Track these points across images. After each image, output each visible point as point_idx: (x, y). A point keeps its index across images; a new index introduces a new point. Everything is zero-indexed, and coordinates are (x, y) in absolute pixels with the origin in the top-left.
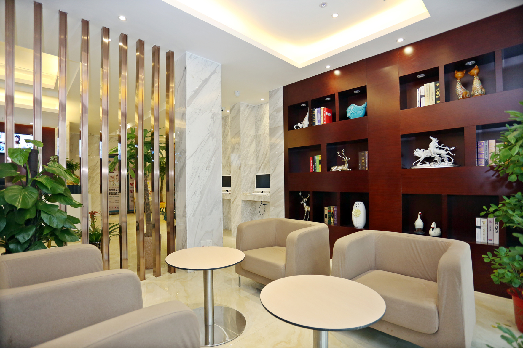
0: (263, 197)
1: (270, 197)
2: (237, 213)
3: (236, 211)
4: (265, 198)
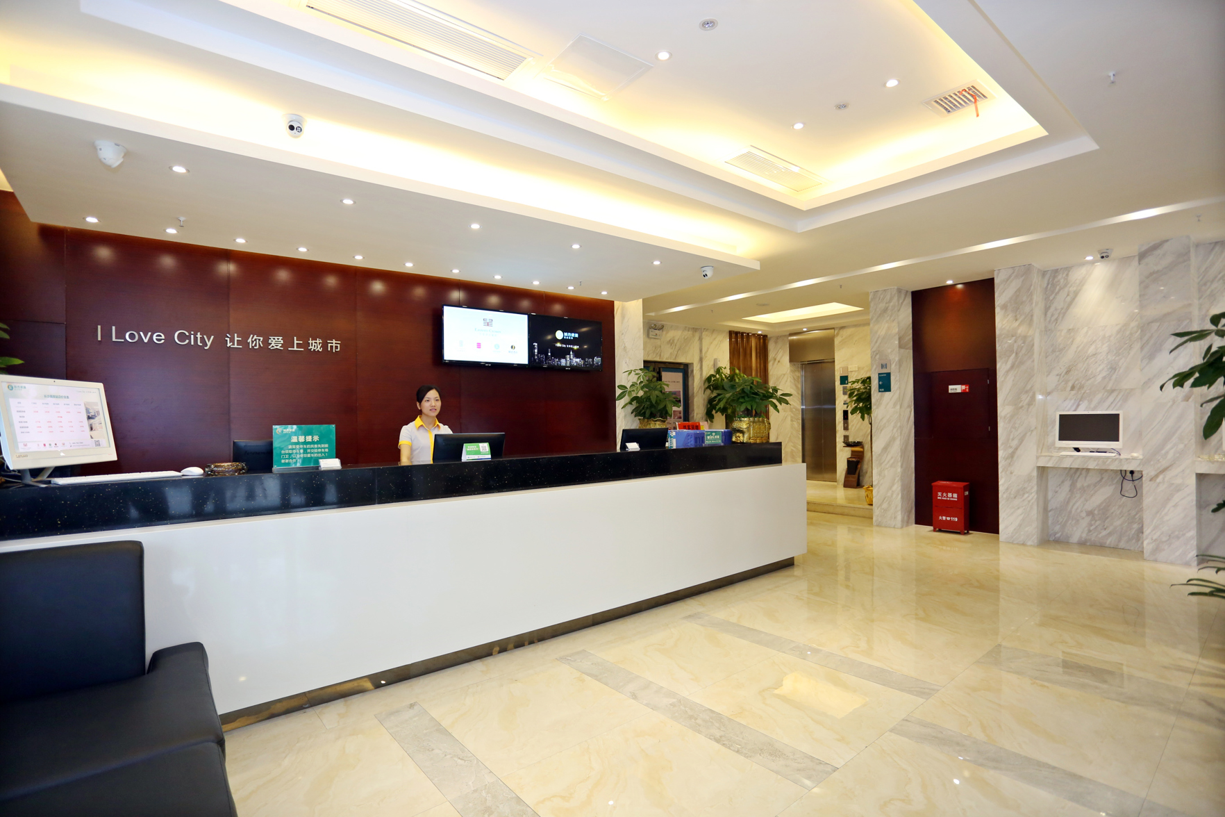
3: (1169, 500)
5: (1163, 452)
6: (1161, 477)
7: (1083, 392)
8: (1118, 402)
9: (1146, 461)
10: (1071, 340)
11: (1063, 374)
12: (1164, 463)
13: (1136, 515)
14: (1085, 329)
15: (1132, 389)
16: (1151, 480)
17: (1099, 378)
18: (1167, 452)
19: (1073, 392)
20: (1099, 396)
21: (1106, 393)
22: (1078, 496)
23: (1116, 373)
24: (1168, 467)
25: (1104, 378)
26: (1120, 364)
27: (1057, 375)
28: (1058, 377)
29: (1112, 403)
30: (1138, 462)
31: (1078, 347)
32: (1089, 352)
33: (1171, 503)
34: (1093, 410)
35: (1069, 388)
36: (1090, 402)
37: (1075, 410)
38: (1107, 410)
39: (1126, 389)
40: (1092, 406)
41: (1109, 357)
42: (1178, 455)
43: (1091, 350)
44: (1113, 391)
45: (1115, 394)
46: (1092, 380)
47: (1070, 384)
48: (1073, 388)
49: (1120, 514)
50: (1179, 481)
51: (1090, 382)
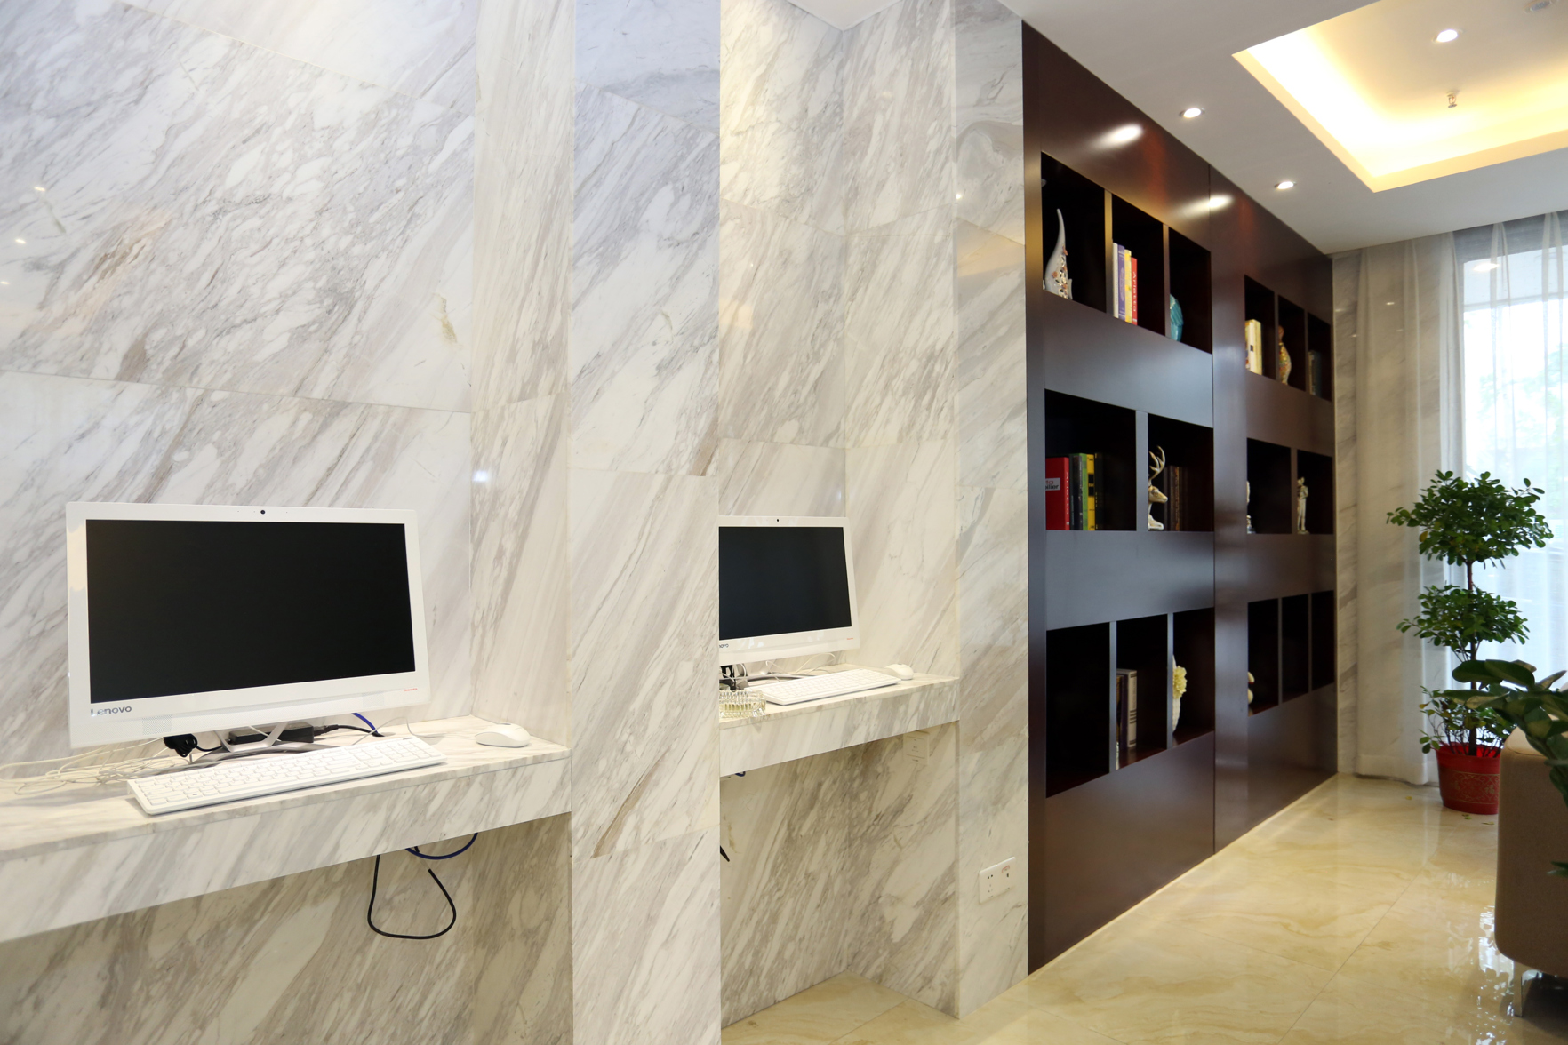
0: (915, 698)
1: (962, 691)
2: (667, 943)
3: (651, 920)
4: (927, 705)
5: (636, 705)
6: (630, 822)
7: (191, 394)
8: (356, 468)
9: (578, 769)
10: (135, 72)
11: (73, 270)
12: (640, 757)
13: (421, 1004)
14: (217, 47)
15: (411, 411)
16: (596, 855)
17: (276, 335)
18: (648, 706)
19: (136, 392)
20: (274, 428)
21: (306, 417)
22: (153, 1013)
23: (353, 318)
24: (650, 775)
25: (300, 335)
26: (371, 279)
27: (37, 265)
28: (41, 280)
29: (330, 470)
30: (556, 769)
31: (172, 132)
32: (232, 179)
33: (659, 934)
34: (244, 499)
35: (111, 363)
36: (230, 453)
37: (147, 497)
38: (308, 502)
39: (390, 409)
40: (241, 476)
41: (326, 231)
42: (676, 713)
43: (244, 171)
44: (334, 409)
45: (344, 425)
46: (243, 335)
47: (120, 339)
48: (135, 364)
49: (362, 1023)
50: (676, 830)
51: (232, 343)
